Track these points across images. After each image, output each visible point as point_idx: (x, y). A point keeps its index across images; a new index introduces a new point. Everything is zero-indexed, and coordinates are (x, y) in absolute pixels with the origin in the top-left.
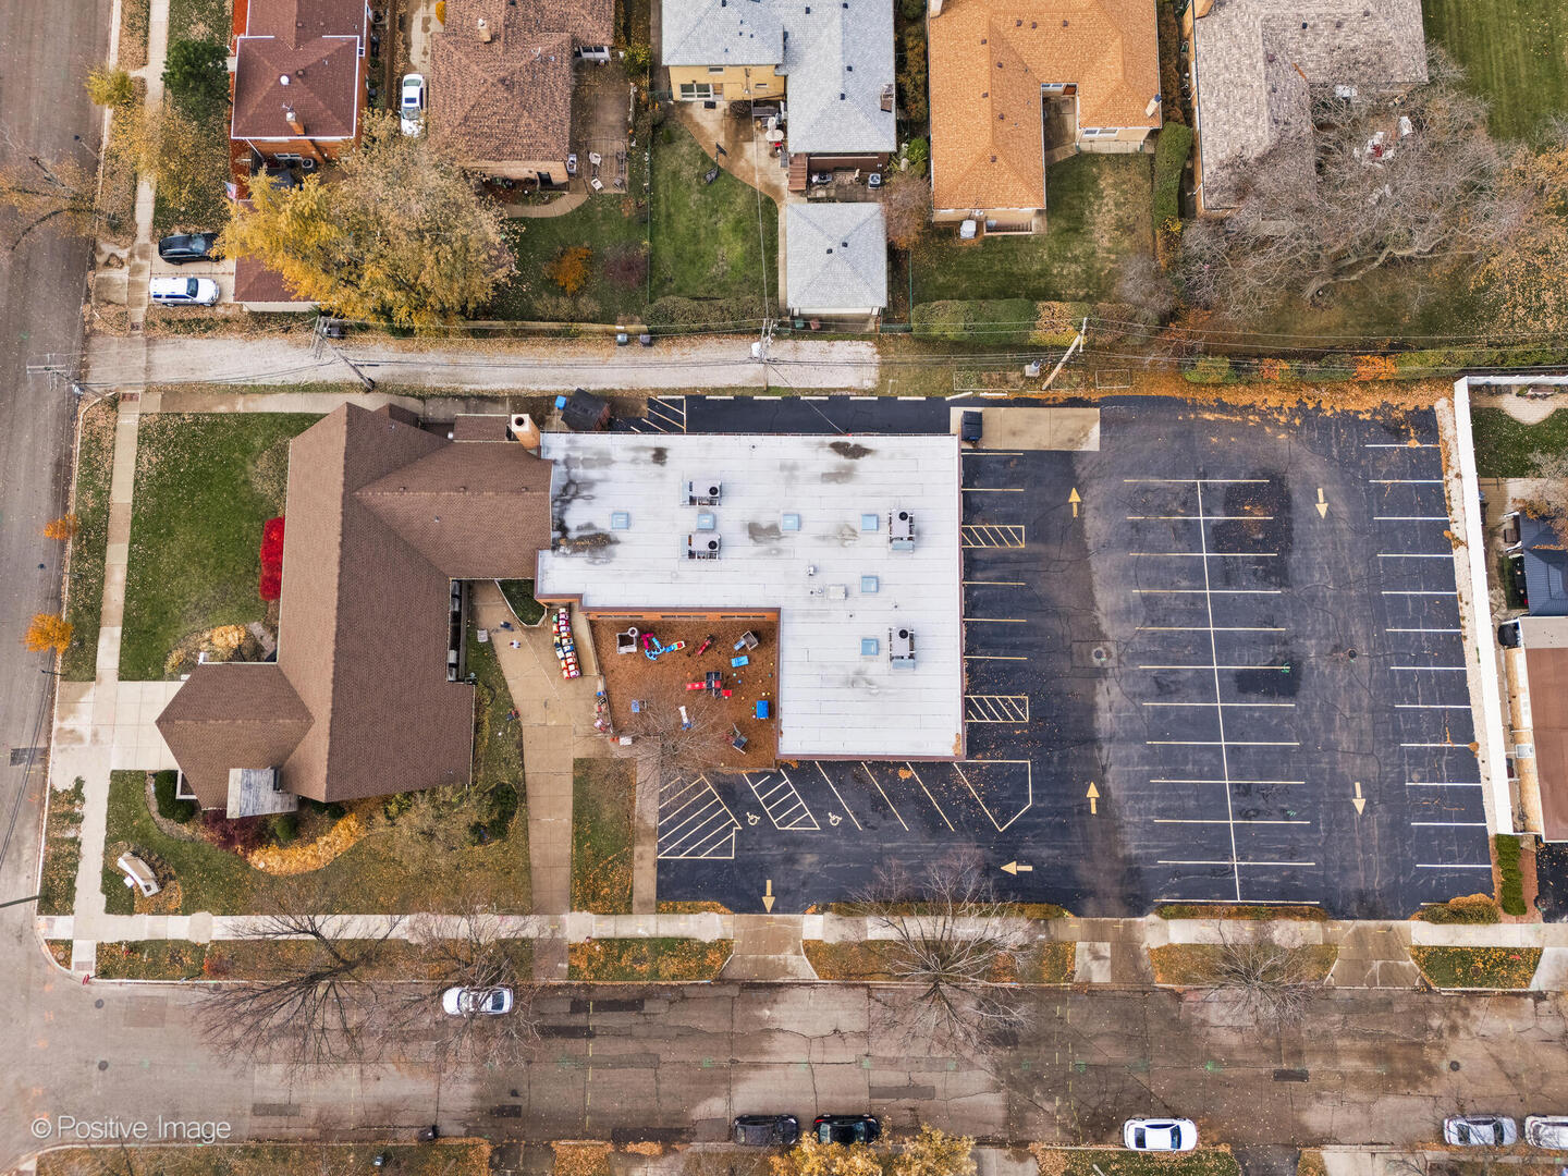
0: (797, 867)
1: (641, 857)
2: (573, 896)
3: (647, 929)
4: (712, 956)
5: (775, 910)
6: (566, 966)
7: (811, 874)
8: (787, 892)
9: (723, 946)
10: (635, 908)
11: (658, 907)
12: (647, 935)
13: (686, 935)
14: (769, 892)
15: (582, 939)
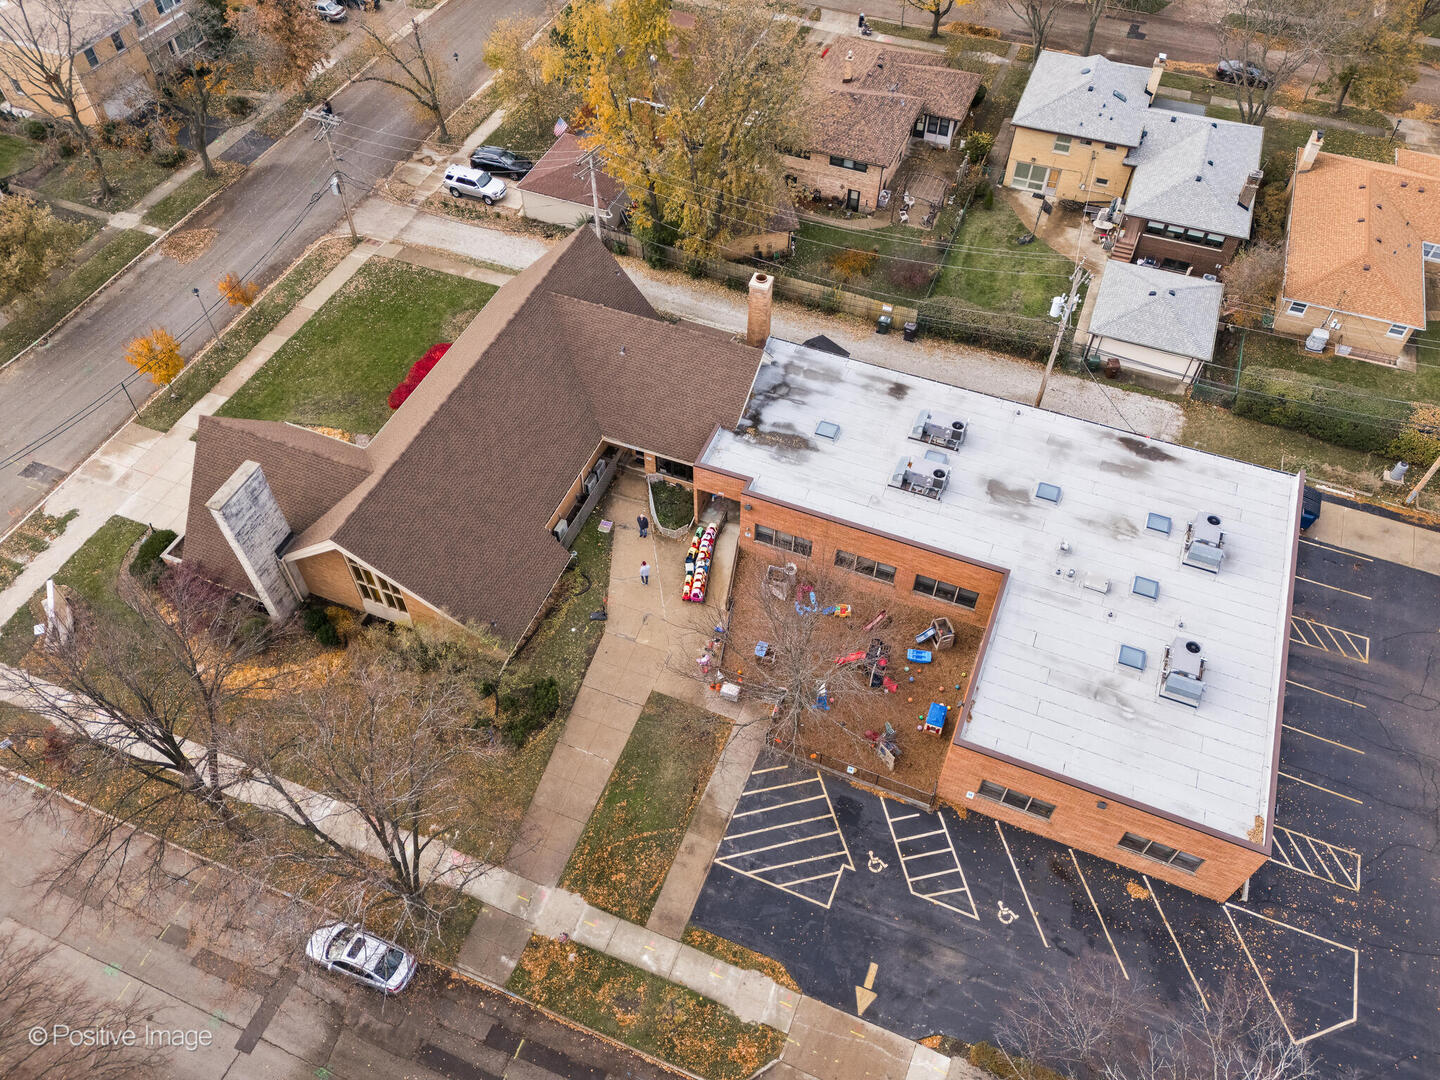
0: (925, 961)
1: (691, 850)
2: (570, 866)
3: (657, 959)
4: (744, 1048)
5: (871, 1014)
6: (512, 964)
7: (946, 982)
8: (899, 994)
9: (768, 1039)
10: (653, 919)
11: (688, 932)
12: (654, 969)
13: (715, 994)
14: (869, 981)
15: (554, 934)
